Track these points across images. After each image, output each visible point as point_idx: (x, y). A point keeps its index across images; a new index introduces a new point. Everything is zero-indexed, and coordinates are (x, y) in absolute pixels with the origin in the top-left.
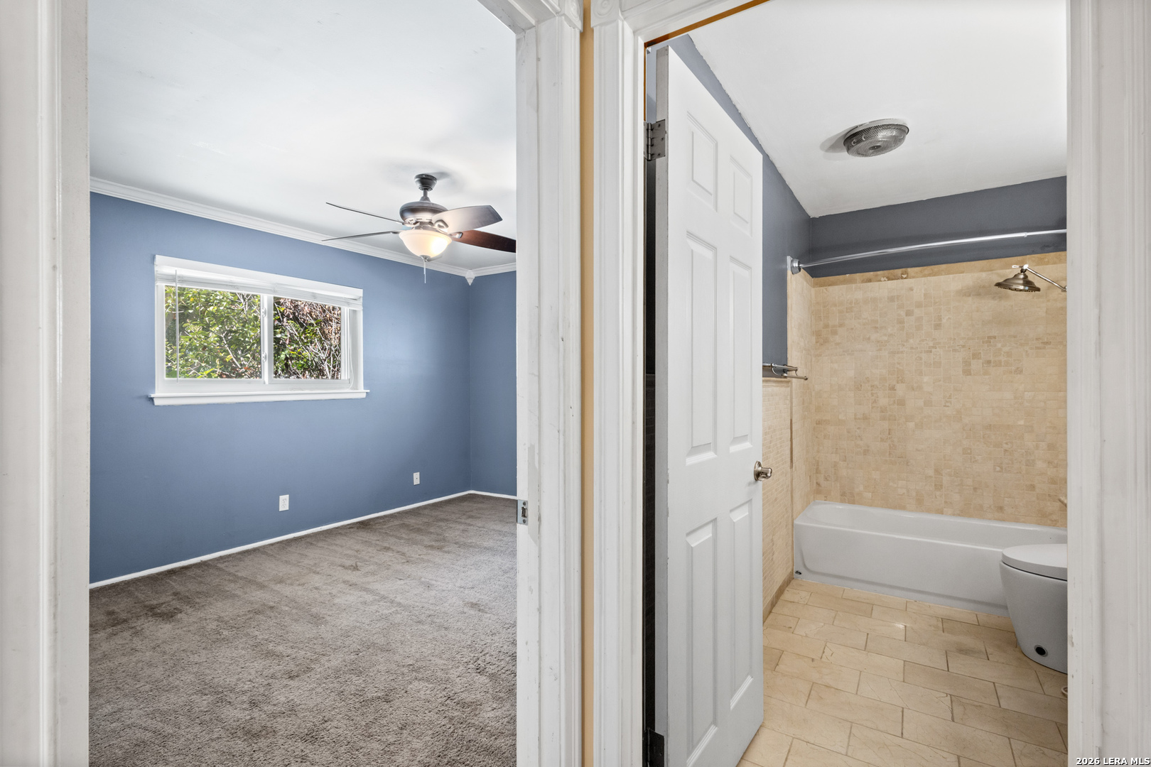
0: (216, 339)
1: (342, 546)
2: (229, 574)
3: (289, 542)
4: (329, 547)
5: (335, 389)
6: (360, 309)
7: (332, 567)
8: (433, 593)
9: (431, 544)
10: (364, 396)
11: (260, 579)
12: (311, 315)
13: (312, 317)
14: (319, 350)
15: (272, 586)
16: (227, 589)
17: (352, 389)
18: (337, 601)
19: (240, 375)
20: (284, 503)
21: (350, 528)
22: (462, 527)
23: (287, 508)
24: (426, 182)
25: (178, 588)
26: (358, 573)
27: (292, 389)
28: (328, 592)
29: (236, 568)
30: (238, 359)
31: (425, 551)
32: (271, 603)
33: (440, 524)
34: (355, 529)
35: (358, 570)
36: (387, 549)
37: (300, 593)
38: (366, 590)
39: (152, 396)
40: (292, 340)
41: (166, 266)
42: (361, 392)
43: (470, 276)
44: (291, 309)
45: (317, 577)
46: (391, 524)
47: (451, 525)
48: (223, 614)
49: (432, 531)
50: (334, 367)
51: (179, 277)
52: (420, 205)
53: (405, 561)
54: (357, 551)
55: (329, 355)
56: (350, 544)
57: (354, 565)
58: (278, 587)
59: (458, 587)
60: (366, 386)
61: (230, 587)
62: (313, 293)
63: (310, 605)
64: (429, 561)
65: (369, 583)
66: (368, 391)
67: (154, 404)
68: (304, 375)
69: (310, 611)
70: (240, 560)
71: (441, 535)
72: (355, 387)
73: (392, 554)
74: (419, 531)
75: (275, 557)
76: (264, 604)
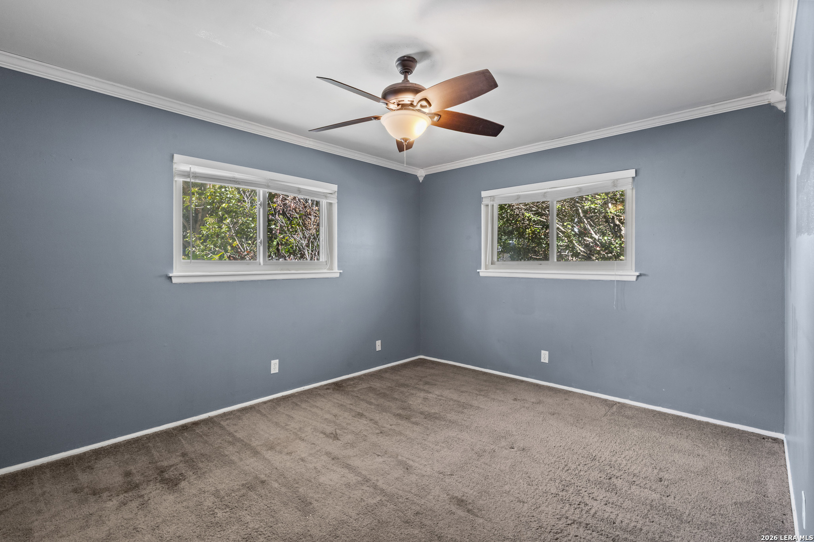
0: (227, 229)
1: (322, 409)
2: (230, 434)
3: (278, 401)
4: (311, 409)
5: (315, 269)
6: (335, 201)
7: (314, 433)
8: (413, 478)
9: (398, 412)
10: (338, 275)
11: (255, 443)
12: (295, 211)
13: (296, 212)
14: (301, 238)
15: (264, 452)
16: (227, 453)
17: (328, 269)
18: (322, 479)
19: (243, 258)
20: (275, 366)
21: (327, 389)
22: (422, 394)
23: (277, 371)
24: (407, 64)
25: (188, 448)
26: (338, 443)
27: (282, 270)
28: (313, 465)
29: (236, 428)
30: (242, 245)
31: (394, 420)
32: (263, 476)
33: (402, 389)
34: (331, 391)
35: (338, 439)
36: (361, 415)
37: (288, 464)
38: (348, 466)
39: (171, 275)
40: (282, 231)
41: (183, 164)
42: (335, 273)
43: (421, 174)
44: (280, 206)
45: (302, 445)
46: (360, 387)
47: (412, 392)
48: (220, 487)
49: (396, 397)
50: (312, 251)
51: (193, 173)
52: (403, 85)
53: (378, 431)
54: (335, 416)
55: (309, 242)
56: (328, 407)
57: (334, 433)
58: (269, 455)
59: (437, 472)
60: (339, 267)
61: (230, 450)
62: (298, 188)
63: (297, 483)
64: (400, 433)
65: (349, 457)
66: (341, 271)
67: (172, 282)
68: (289, 258)
69: (298, 491)
70: (239, 418)
71: (405, 402)
72: (331, 268)
73: (365, 422)
74: (384, 395)
75: (267, 417)
76: (256, 477)
